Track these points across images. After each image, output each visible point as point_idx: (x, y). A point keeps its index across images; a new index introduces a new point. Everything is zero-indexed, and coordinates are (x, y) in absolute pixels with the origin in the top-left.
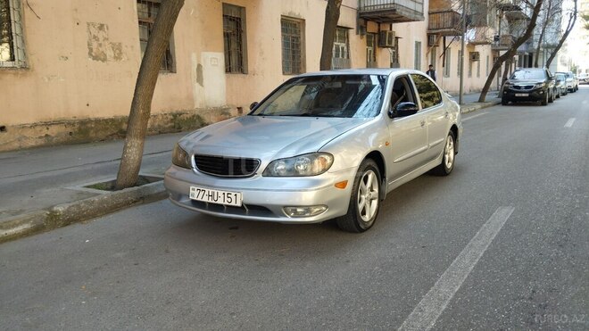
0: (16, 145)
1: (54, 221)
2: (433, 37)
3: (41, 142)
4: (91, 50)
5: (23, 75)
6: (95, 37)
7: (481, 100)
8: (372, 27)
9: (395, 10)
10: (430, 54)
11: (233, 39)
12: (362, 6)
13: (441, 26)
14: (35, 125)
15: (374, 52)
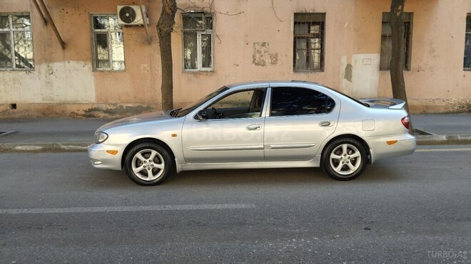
4: (255, 59)
5: (211, 75)
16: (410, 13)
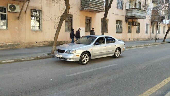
0: (38, 46)
1: (37, 58)
2: (153, 22)
3: (43, 45)
4: (55, 27)
5: (41, 32)
6: (56, 25)
7: (164, 41)
8: (130, 20)
9: (135, 16)
10: (152, 27)
11: (88, 24)
12: (127, 15)
13: (155, 19)
14: (42, 42)
15: (131, 27)
16: (90, 17)
